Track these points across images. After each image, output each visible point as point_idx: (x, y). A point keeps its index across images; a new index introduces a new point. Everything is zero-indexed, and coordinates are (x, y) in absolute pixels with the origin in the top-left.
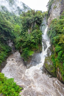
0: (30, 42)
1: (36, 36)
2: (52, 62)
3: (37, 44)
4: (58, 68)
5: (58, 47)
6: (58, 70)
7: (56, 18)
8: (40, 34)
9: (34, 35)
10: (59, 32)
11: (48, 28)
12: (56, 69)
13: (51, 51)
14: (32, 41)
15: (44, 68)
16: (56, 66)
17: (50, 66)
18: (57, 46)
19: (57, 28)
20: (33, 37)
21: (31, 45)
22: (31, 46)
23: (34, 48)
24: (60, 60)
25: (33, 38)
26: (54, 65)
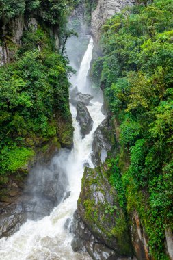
0: (8, 104)
1: (35, 79)
2: (113, 190)
3: (47, 115)
4: (136, 216)
5: (131, 126)
6: (135, 224)
7: (119, 11)
8: (59, 70)
9: (27, 73)
10: (129, 62)
11: (93, 51)
12: (128, 217)
13: (108, 141)
14: (16, 103)
15: (81, 220)
16: (128, 207)
17: (102, 207)
18: (125, 123)
19: (123, 47)
20: (24, 84)
21: (11, 119)
22: (12, 123)
23: (31, 134)
24: (139, 179)
25: (24, 89)
26: (118, 201)
